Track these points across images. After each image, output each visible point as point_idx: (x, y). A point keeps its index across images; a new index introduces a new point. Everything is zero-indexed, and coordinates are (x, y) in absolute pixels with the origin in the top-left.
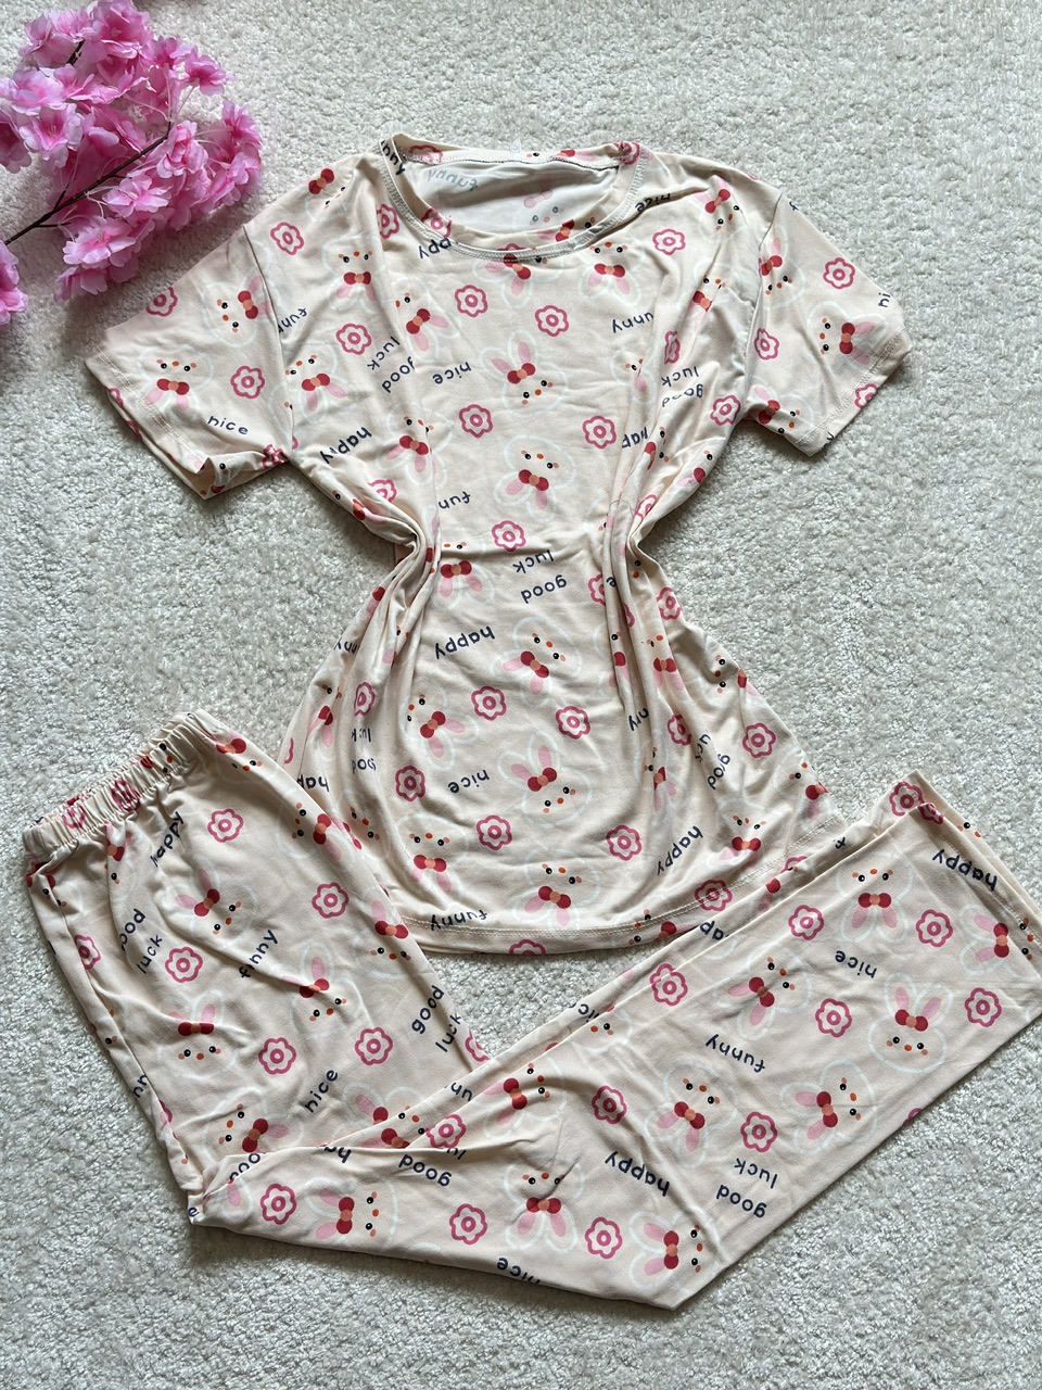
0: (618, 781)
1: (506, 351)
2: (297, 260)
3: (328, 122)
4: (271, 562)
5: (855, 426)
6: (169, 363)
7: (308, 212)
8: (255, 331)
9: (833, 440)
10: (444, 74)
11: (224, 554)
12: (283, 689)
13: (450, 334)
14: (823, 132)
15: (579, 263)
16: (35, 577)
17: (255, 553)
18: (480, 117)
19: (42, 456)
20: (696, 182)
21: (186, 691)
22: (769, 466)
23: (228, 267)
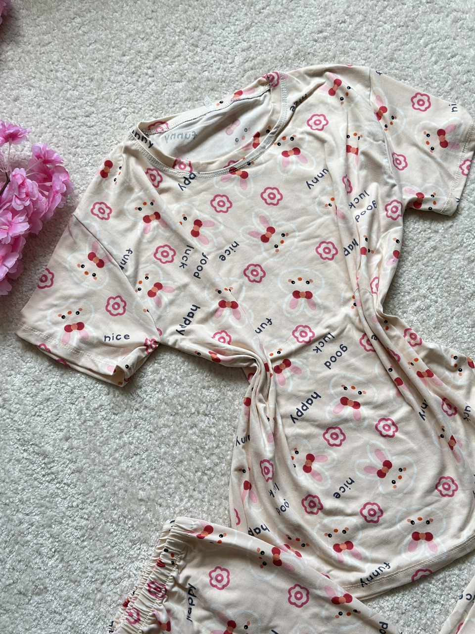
0: (428, 452)
1: (253, 225)
2: (112, 221)
3: (93, 130)
4: (176, 407)
5: (467, 188)
6: (65, 314)
7: (106, 190)
8: (107, 274)
9: (459, 201)
10: (147, 74)
11: (147, 413)
12: (215, 480)
13: (217, 228)
14: (375, 22)
15: (272, 156)
16: (44, 476)
17: (163, 406)
18: (178, 92)
19: (16, 401)
20: (317, 81)
21: (161, 505)
22: (430, 231)
23: (75, 243)
